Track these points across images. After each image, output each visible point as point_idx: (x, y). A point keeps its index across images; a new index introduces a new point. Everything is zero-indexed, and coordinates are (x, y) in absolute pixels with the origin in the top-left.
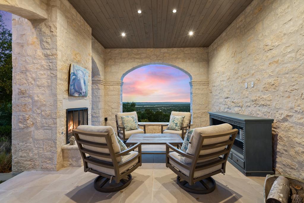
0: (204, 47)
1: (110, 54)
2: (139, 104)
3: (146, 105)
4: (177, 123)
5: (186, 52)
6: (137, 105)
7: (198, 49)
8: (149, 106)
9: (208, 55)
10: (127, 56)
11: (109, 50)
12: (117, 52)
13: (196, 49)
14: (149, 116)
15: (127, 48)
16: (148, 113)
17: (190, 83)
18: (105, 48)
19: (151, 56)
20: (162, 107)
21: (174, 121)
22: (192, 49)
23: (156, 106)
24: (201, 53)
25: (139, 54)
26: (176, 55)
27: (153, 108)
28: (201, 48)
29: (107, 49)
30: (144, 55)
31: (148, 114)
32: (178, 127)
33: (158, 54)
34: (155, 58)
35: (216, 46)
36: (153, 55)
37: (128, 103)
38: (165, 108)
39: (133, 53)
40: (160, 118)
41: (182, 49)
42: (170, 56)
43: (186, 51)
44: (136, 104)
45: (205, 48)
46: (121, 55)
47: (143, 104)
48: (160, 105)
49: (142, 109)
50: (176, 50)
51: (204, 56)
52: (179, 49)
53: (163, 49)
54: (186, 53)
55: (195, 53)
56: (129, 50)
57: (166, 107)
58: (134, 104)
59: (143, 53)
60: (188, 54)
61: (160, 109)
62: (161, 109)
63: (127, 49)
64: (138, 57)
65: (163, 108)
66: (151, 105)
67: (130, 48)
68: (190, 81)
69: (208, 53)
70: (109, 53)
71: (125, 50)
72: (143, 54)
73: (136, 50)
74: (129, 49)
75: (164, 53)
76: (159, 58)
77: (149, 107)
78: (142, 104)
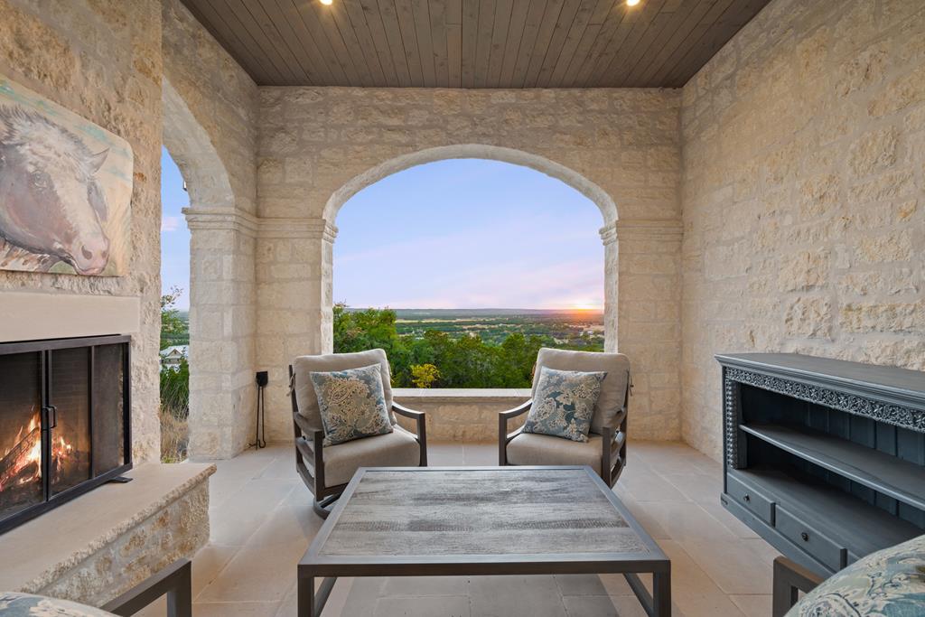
0: (666, 86)
1: (278, 108)
2: (408, 314)
3: (428, 318)
4: (572, 407)
5: (594, 106)
6: (401, 318)
7: (640, 94)
8: (439, 321)
9: (679, 119)
10: (349, 118)
11: (275, 92)
12: (308, 101)
13: (631, 93)
14: (437, 353)
15: (350, 85)
16: (434, 341)
17: (601, 232)
18: (261, 81)
19: (450, 119)
20: (474, 323)
21: (555, 395)
22: (615, 95)
23: (458, 320)
24: (653, 109)
25: (401, 110)
26: (550, 118)
27: (450, 328)
28: (653, 90)
29: (267, 88)
30: (418, 117)
31: (433, 346)
32: (579, 422)
33: (478, 112)
34: (467, 126)
35: (732, 70)
36: (456, 116)
37: (371, 312)
38: (486, 327)
39: (377, 108)
40: (473, 359)
41: (577, 92)
42: (527, 121)
43: (593, 100)
44: (398, 314)
45: (669, 90)
46: (327, 115)
47: (421, 313)
48: (470, 317)
49: (418, 330)
50: (553, 95)
51: (662, 123)
52: (564, 93)
53: (501, 93)
54: (592, 111)
55: (626, 108)
56: (358, 92)
57: (488, 323)
58: (390, 315)
59: (417, 107)
60: (601, 112)
61: (468, 329)
62: (473, 330)
63: (349, 90)
64: (395, 122)
65: (478, 326)
66: (444, 318)
67: (363, 86)
68: (603, 225)
69: (680, 111)
70: (273, 105)
71: (342, 92)
72: (416, 112)
73: (390, 96)
74: (357, 89)
75: (503, 108)
76: (480, 129)
77: (436, 324)
78: (416, 313)
